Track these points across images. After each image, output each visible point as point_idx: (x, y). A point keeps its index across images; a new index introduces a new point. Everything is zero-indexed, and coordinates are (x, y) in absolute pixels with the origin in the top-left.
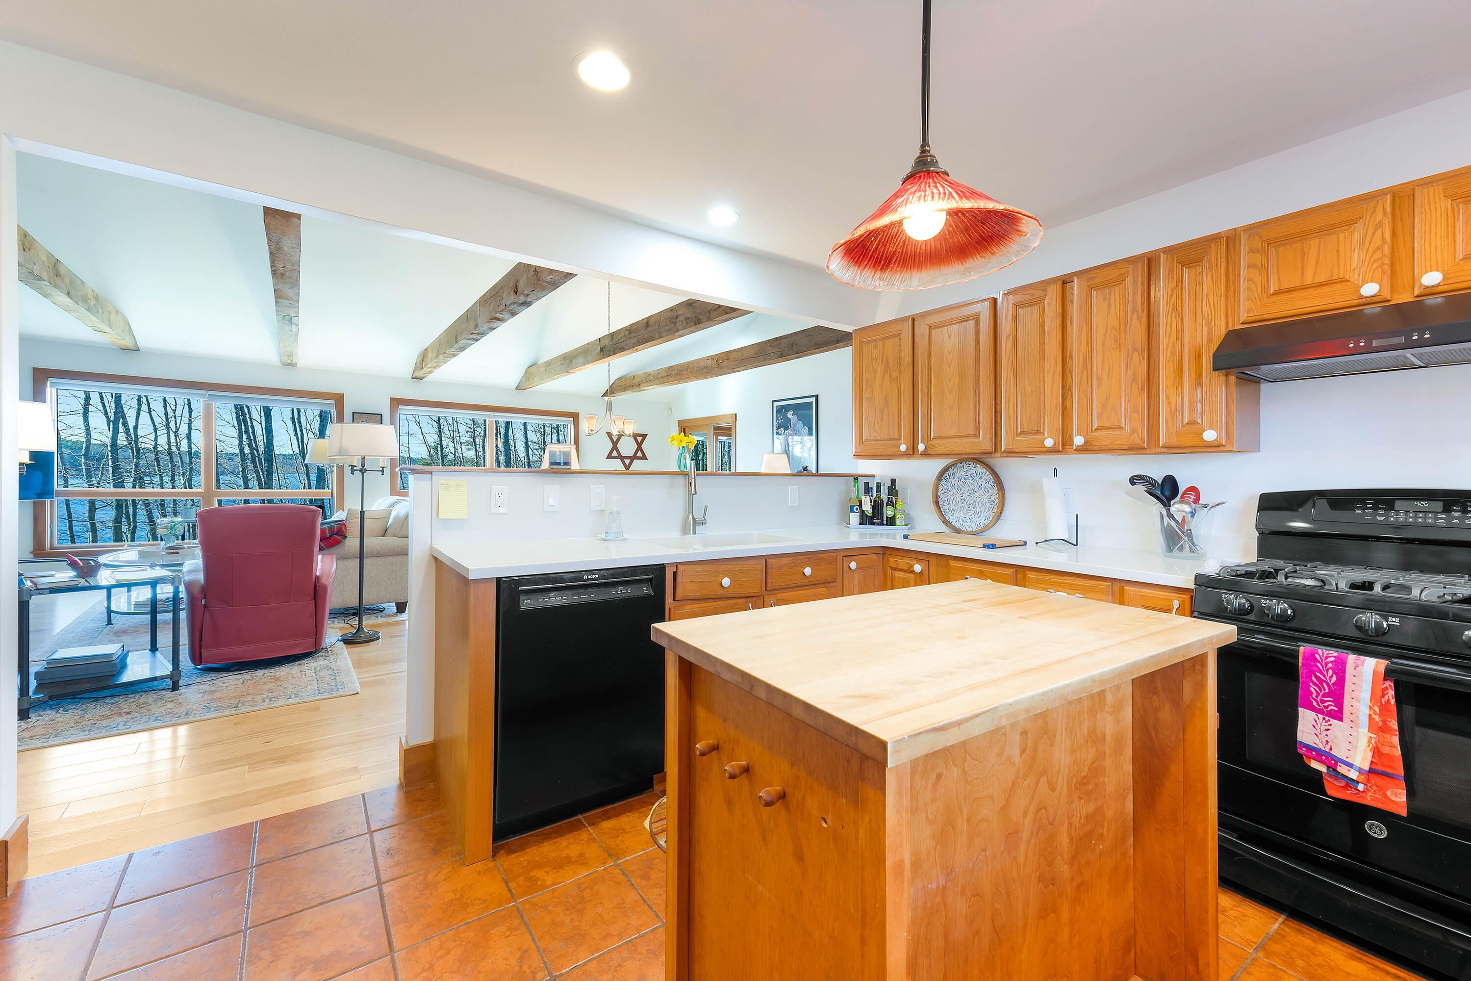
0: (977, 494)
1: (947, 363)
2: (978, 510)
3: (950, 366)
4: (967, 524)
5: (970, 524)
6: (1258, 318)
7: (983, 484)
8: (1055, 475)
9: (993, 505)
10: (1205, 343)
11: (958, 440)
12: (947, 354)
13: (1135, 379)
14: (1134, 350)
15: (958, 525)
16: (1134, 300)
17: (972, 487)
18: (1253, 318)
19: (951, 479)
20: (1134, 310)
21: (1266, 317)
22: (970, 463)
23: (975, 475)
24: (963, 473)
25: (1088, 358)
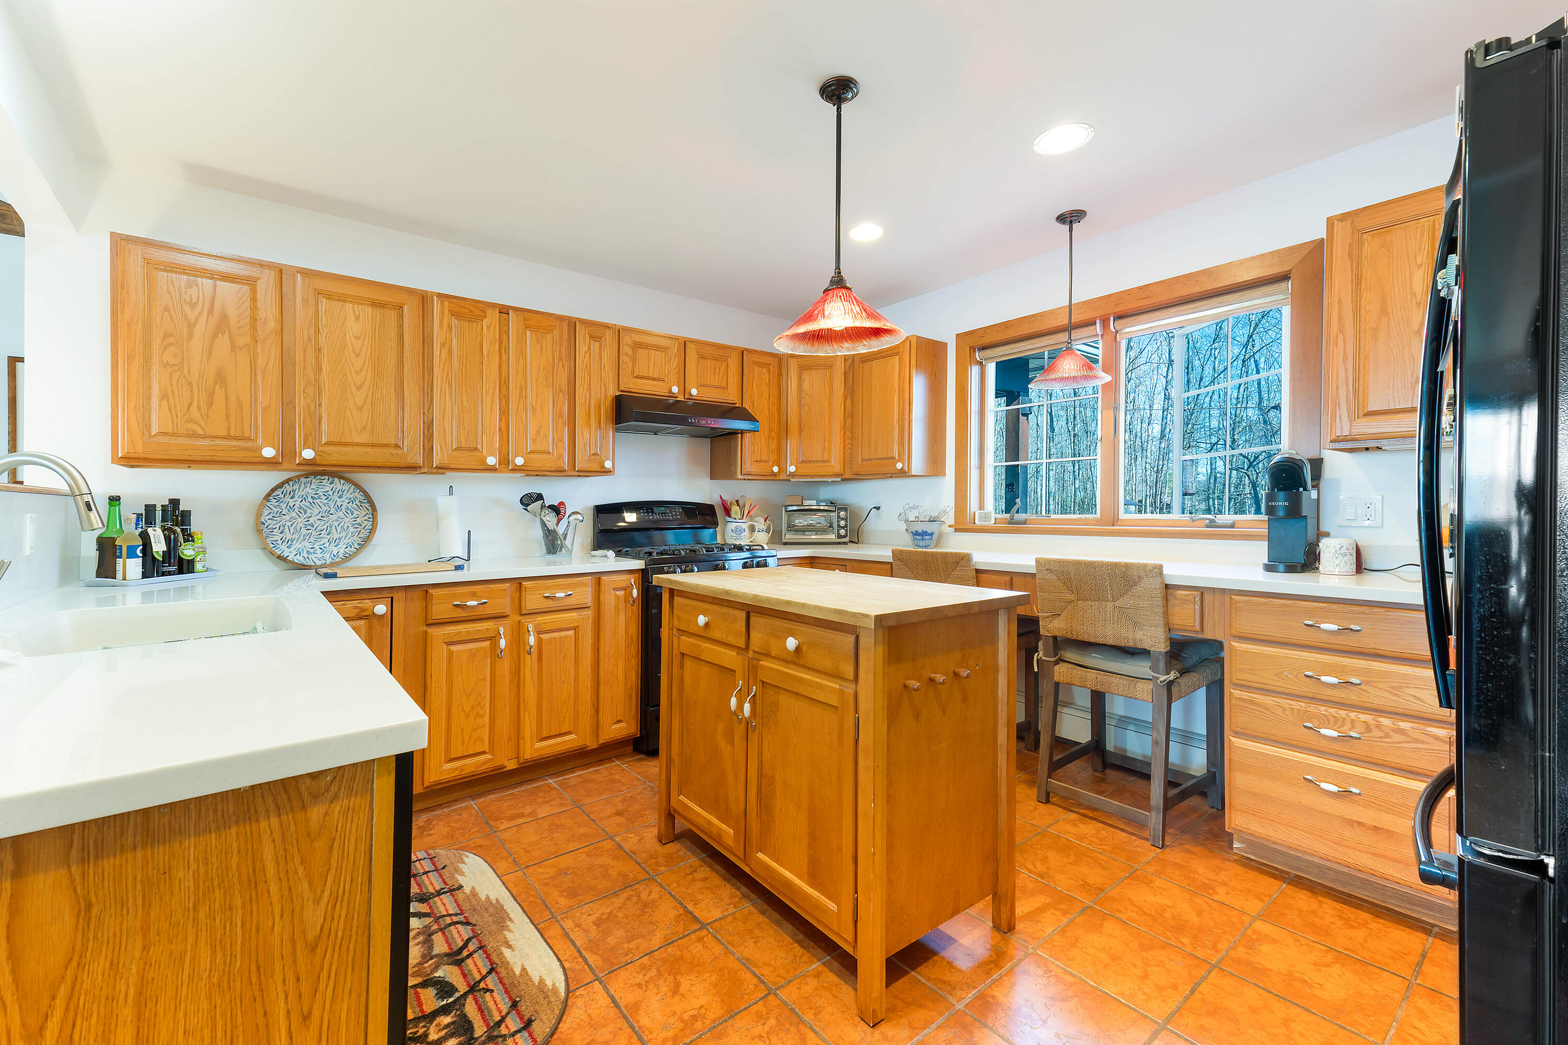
0: (334, 517)
1: (354, 351)
2: (336, 536)
3: (358, 355)
4: (316, 556)
5: (322, 555)
6: (629, 390)
7: (345, 504)
8: (451, 493)
9: (359, 529)
10: (603, 399)
11: (369, 449)
12: (352, 338)
13: (561, 415)
14: (561, 391)
15: (299, 559)
16: (560, 351)
17: (325, 508)
18: (626, 389)
19: (287, 499)
20: (560, 359)
21: (633, 390)
22: (323, 478)
23: (331, 493)
24: (308, 490)
25: (523, 389)
